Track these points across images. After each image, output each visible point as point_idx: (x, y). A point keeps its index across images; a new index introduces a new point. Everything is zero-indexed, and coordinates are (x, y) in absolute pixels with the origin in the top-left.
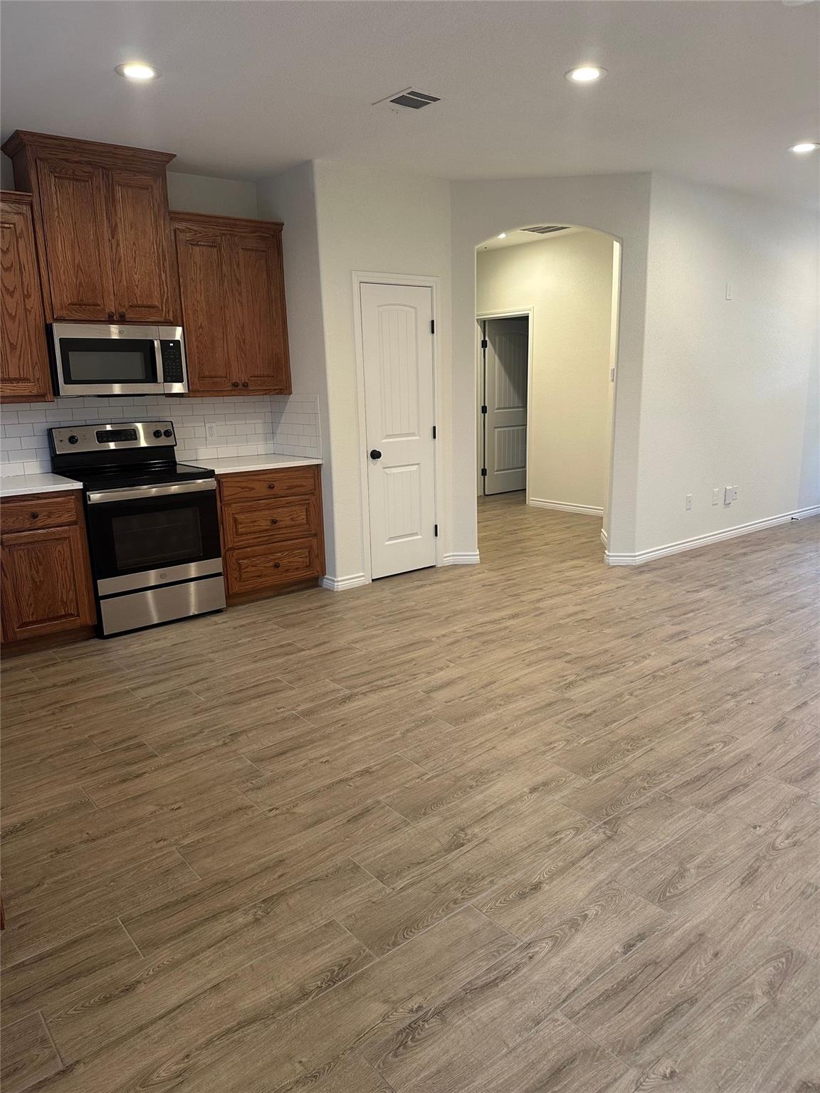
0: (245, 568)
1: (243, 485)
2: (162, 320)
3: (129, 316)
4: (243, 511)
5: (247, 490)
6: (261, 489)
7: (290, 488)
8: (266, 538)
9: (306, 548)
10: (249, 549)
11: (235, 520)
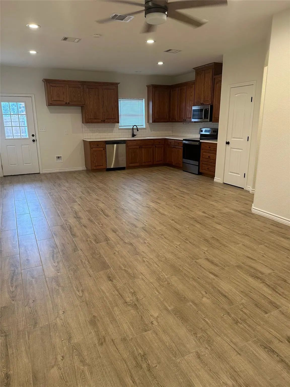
0: (203, 167)
1: (205, 145)
2: (209, 104)
4: (205, 152)
5: (206, 147)
8: (207, 161)
10: (204, 162)
11: (203, 154)
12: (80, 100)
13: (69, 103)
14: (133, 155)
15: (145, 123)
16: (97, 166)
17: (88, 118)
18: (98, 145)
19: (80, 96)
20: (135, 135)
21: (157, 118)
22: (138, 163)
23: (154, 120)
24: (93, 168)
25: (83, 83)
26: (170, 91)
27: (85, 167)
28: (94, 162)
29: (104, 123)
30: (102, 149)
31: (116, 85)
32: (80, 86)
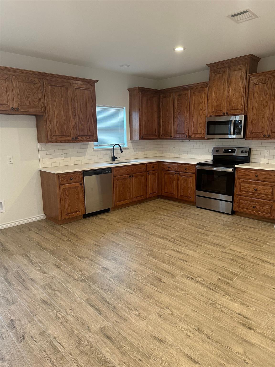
0: (241, 203)
1: (246, 173)
2: (240, 113)
3: (230, 113)
4: (244, 182)
5: (247, 175)
6: (253, 176)
7: (265, 178)
8: (251, 195)
9: (270, 205)
10: (244, 197)
11: (241, 185)
12: (36, 104)
13: (17, 109)
14: (122, 188)
15: (127, 140)
16: (70, 213)
17: (51, 135)
18: (71, 179)
19: (37, 98)
20: (117, 158)
21: (145, 133)
22: (128, 199)
23: (142, 137)
24: (63, 218)
25: (42, 76)
26: (159, 98)
27: (44, 214)
28: (66, 207)
29: (76, 142)
30: (78, 184)
31: (91, 83)
32: (37, 80)
